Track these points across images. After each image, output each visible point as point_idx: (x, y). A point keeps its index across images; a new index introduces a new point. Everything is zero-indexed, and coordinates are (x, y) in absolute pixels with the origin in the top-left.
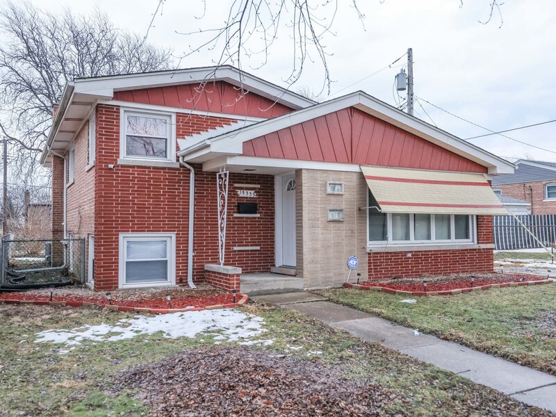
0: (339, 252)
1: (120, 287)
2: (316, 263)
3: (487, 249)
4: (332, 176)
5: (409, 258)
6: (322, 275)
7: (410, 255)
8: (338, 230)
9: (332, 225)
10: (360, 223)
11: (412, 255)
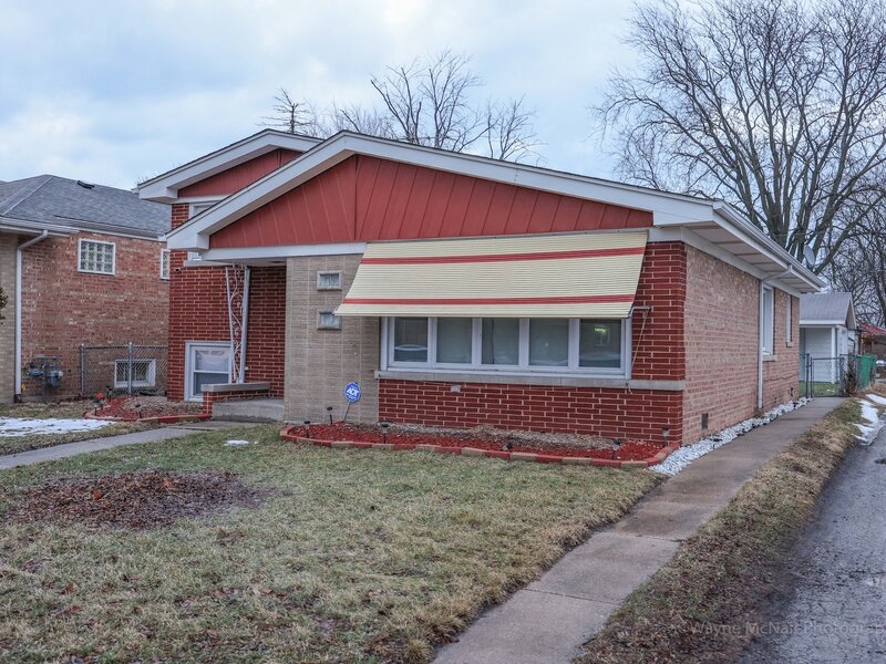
0: (333, 375)
1: (186, 399)
2: (300, 388)
3: (655, 391)
4: (327, 262)
5: (456, 394)
6: (308, 405)
7: (456, 389)
8: (333, 342)
9: (325, 334)
10: (367, 332)
11: (462, 390)
